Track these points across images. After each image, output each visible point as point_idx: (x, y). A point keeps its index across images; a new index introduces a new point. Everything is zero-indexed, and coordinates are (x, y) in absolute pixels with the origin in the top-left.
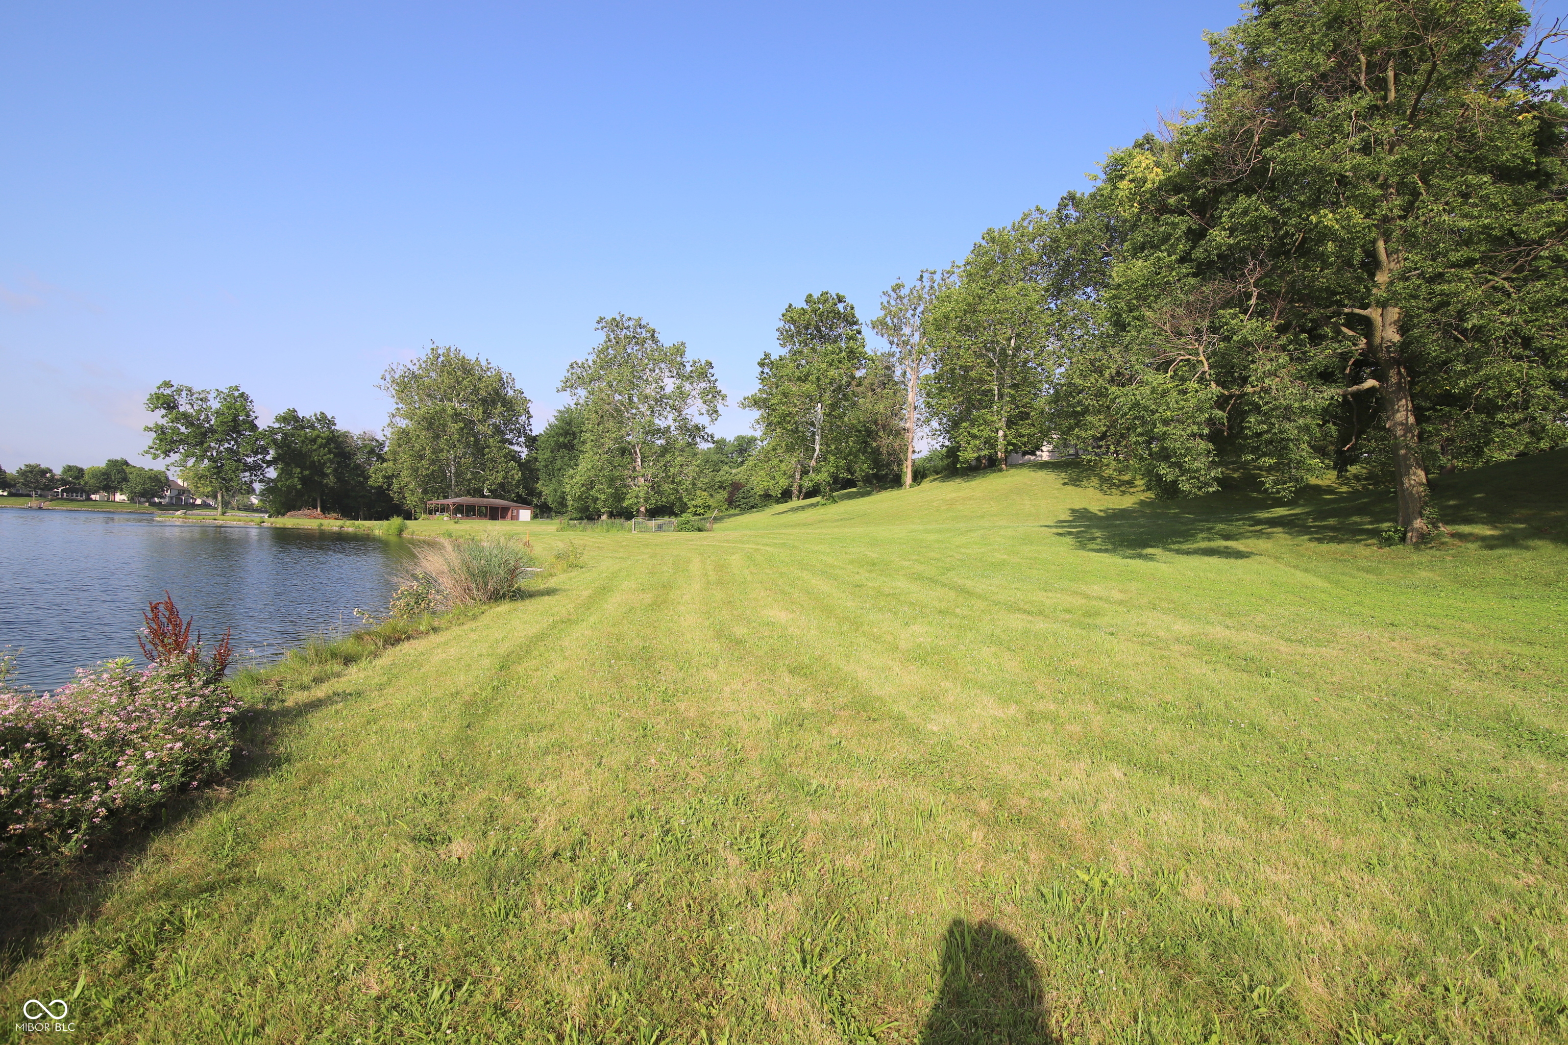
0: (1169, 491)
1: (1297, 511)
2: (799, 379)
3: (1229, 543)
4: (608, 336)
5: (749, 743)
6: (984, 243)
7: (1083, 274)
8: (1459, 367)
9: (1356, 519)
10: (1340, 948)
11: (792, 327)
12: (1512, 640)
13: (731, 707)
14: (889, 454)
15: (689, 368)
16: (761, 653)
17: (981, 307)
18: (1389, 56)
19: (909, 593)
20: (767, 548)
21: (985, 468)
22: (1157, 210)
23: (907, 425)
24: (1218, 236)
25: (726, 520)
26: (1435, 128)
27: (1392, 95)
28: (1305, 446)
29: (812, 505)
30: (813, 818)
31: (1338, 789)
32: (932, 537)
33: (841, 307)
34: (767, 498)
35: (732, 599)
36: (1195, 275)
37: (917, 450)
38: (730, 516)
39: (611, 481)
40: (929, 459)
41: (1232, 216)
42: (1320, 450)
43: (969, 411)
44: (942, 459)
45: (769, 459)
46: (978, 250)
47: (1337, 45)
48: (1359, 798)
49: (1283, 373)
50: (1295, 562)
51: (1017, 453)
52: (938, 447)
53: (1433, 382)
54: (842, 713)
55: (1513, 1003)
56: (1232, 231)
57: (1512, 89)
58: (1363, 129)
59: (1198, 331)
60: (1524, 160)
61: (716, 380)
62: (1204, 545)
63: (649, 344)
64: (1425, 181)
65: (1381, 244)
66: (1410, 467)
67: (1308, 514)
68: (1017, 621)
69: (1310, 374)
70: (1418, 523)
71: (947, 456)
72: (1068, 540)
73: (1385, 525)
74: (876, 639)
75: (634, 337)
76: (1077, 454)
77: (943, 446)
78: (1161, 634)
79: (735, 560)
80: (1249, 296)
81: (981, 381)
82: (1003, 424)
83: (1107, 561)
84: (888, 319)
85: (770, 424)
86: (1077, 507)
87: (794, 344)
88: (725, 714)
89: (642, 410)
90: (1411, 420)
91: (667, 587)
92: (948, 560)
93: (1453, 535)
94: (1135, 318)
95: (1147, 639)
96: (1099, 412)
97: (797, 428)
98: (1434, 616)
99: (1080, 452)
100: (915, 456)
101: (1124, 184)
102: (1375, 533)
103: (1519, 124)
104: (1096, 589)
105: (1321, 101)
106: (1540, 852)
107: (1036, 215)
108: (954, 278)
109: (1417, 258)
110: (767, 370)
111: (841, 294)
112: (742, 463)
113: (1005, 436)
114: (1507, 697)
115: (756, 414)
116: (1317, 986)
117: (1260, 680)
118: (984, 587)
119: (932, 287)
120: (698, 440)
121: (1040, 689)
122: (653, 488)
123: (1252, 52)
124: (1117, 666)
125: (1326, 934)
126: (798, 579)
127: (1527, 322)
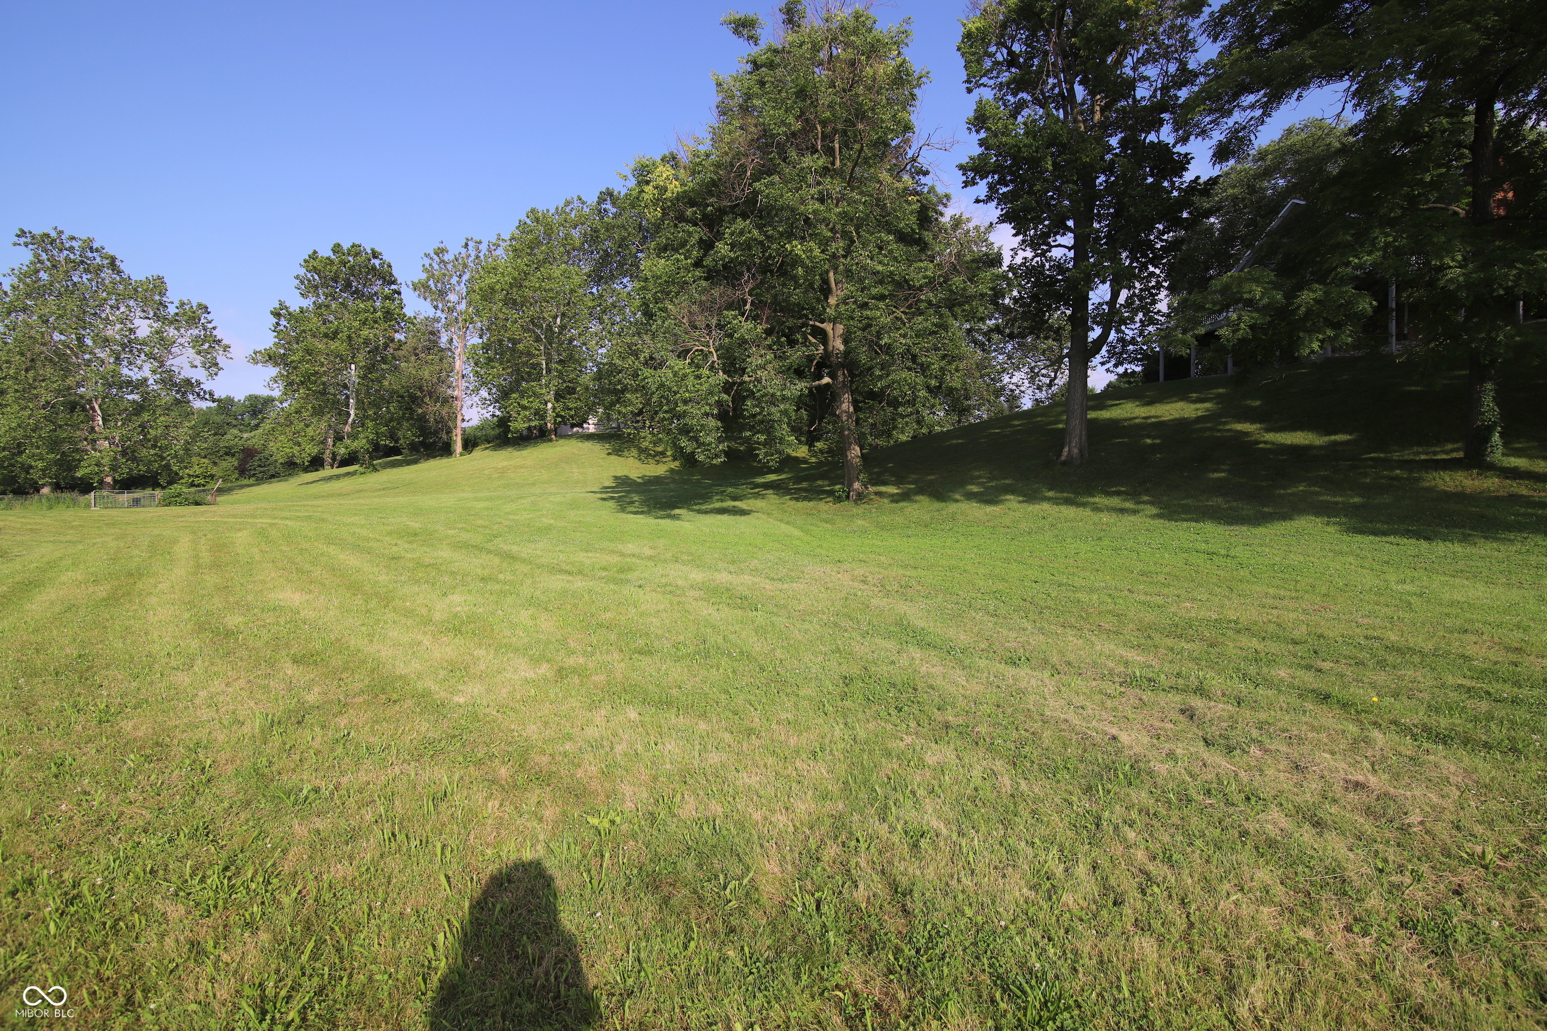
0: (689, 460)
1: (783, 476)
2: (326, 335)
3: (737, 503)
4: (37, 256)
5: (222, 757)
6: (528, 221)
7: (621, 264)
8: (878, 373)
9: (820, 482)
10: (791, 829)
11: (316, 277)
12: (906, 567)
13: (205, 714)
14: (437, 422)
15: (172, 310)
16: (259, 644)
17: (527, 283)
18: (835, 131)
19: (450, 562)
20: (287, 522)
21: (536, 438)
22: (677, 219)
23: (456, 393)
24: (722, 248)
25: (235, 492)
26: (862, 193)
27: (838, 163)
28: (785, 426)
29: (348, 474)
30: (300, 830)
31: (797, 695)
32: (482, 505)
33: (377, 262)
34: (291, 467)
35: (229, 584)
36: (706, 279)
37: (466, 418)
38: (242, 487)
39: (54, 444)
40: (481, 428)
41: (732, 234)
42: (794, 430)
43: (518, 382)
44: (493, 429)
45: (292, 423)
46: (522, 225)
47: (802, 113)
48: (810, 699)
49: (769, 367)
50: (780, 517)
51: (565, 424)
52: (488, 415)
53: (864, 382)
54: (356, 700)
55: (895, 839)
56: (733, 246)
57: (906, 177)
58: (819, 183)
59: (708, 326)
60: (912, 230)
61: (214, 328)
62: (718, 505)
63: (107, 274)
64: (858, 233)
65: (831, 274)
66: (850, 444)
67: (789, 479)
68: (557, 582)
69: (789, 369)
70: (857, 485)
71: (499, 426)
72: (611, 504)
73: (837, 487)
74: (408, 613)
75: (82, 262)
76: (619, 427)
77: (493, 416)
78: (680, 582)
79: (241, 538)
80: (745, 302)
81: (529, 354)
82: (551, 396)
83: (642, 521)
84: (431, 283)
85: (291, 384)
86: (619, 474)
87: (318, 296)
88: (193, 726)
89: (102, 355)
90: (851, 409)
91: (135, 575)
92: (496, 527)
93: (876, 493)
94: (660, 309)
95: (668, 589)
96: (636, 390)
97: (324, 389)
98: (864, 552)
99: (622, 426)
100: (465, 425)
101: (649, 189)
102: (831, 493)
103: (910, 204)
104: (630, 548)
105: (793, 154)
106: (915, 719)
107: (577, 204)
108: (500, 252)
109: (852, 289)
110: (283, 322)
111: (378, 249)
112: (257, 426)
113: (554, 408)
114: (903, 608)
115: (273, 371)
116: (773, 867)
117: (750, 614)
118: (530, 551)
119: (477, 257)
120: (191, 397)
121: (572, 644)
122: (124, 453)
123: (746, 101)
124: (642, 615)
125: (781, 820)
126: (322, 554)
127: (914, 344)
